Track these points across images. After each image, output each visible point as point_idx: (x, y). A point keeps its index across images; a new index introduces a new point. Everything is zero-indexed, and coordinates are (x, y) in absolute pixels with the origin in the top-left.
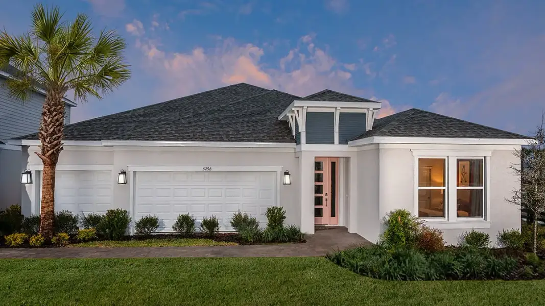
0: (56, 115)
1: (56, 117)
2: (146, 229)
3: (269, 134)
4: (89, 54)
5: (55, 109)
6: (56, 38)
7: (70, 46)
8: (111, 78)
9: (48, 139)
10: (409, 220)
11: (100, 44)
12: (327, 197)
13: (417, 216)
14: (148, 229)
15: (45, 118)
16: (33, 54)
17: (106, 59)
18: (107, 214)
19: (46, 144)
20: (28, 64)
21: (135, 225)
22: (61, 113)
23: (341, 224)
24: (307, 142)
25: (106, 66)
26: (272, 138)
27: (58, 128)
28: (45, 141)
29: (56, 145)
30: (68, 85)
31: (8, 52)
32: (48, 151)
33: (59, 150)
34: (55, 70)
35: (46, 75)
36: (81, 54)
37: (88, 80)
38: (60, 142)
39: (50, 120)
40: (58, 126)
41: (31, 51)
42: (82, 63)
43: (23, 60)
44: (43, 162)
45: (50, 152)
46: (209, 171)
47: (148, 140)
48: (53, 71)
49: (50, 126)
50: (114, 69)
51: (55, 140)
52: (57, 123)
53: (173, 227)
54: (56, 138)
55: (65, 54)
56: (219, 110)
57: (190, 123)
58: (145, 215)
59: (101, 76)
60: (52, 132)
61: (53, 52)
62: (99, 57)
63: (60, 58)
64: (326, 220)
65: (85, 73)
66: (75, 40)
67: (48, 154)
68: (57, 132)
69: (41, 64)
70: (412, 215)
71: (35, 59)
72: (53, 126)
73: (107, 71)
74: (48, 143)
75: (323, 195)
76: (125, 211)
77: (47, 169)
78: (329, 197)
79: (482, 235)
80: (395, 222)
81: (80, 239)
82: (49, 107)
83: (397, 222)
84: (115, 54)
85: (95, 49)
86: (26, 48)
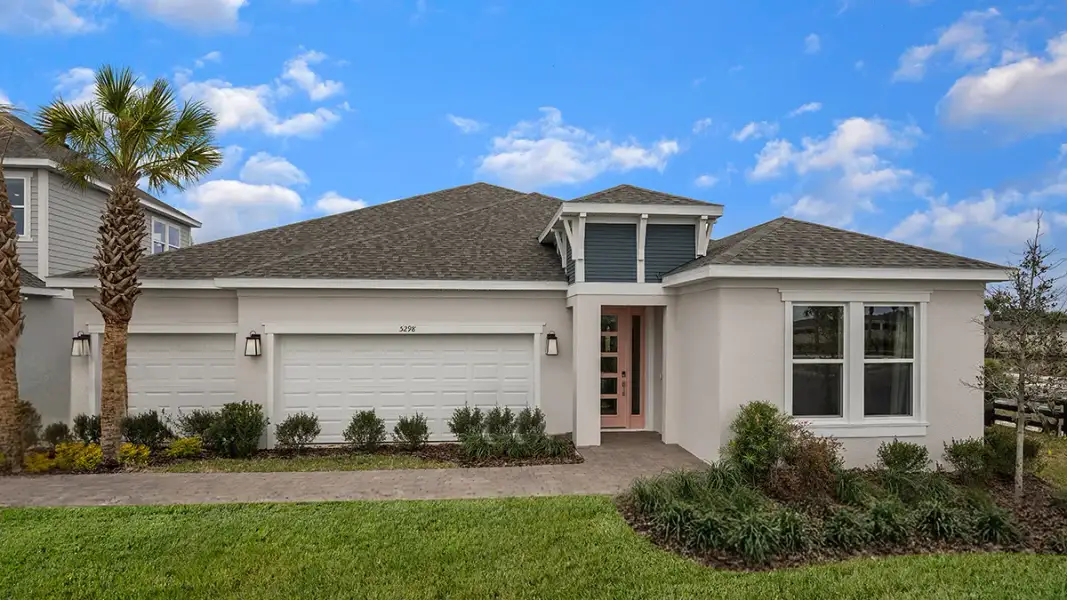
0: (125, 230)
1: (126, 236)
2: (296, 438)
3: (519, 266)
4: (169, 132)
5: (123, 220)
6: (127, 110)
7: (145, 121)
8: (197, 163)
9: (111, 275)
10: (775, 421)
11: (184, 118)
12: (625, 379)
13: (790, 413)
14: (300, 437)
15: (106, 235)
16: (96, 129)
17: (191, 139)
18: (223, 411)
19: (108, 284)
20: (89, 143)
21: (275, 431)
22: (136, 227)
23: (649, 427)
24: (587, 279)
25: (191, 147)
26: (524, 274)
27: (131, 255)
28: (105, 278)
29: (127, 286)
30: (142, 171)
31: (64, 126)
32: (112, 297)
33: (133, 296)
34: (125, 152)
35: (113, 158)
36: (159, 131)
37: (167, 165)
38: (135, 280)
39: (113, 239)
40: (131, 250)
41: (94, 126)
42: (160, 143)
43: (84, 137)
44: (104, 316)
45: (115, 299)
46: (411, 332)
47: (298, 277)
48: (122, 152)
49: (115, 251)
50: (201, 151)
51: (124, 275)
52: (128, 247)
53: (345, 435)
54: (125, 273)
55: (137, 131)
56: (435, 226)
57: (379, 247)
58: (293, 412)
59: (183, 160)
60: (118, 262)
61: (122, 128)
62: (182, 135)
63: (131, 135)
64: (623, 421)
65: (163, 156)
66: (151, 112)
67: (111, 302)
68: (129, 263)
69: (106, 143)
70: (781, 411)
71: (98, 136)
72: (120, 250)
73: (191, 154)
74: (111, 282)
75: (617, 375)
76: (257, 405)
77: (110, 329)
78: (628, 378)
79: (914, 449)
80: (749, 426)
81: (172, 456)
82: (112, 216)
83: (753, 426)
84: (203, 132)
85: (178, 125)
86: (87, 122)
